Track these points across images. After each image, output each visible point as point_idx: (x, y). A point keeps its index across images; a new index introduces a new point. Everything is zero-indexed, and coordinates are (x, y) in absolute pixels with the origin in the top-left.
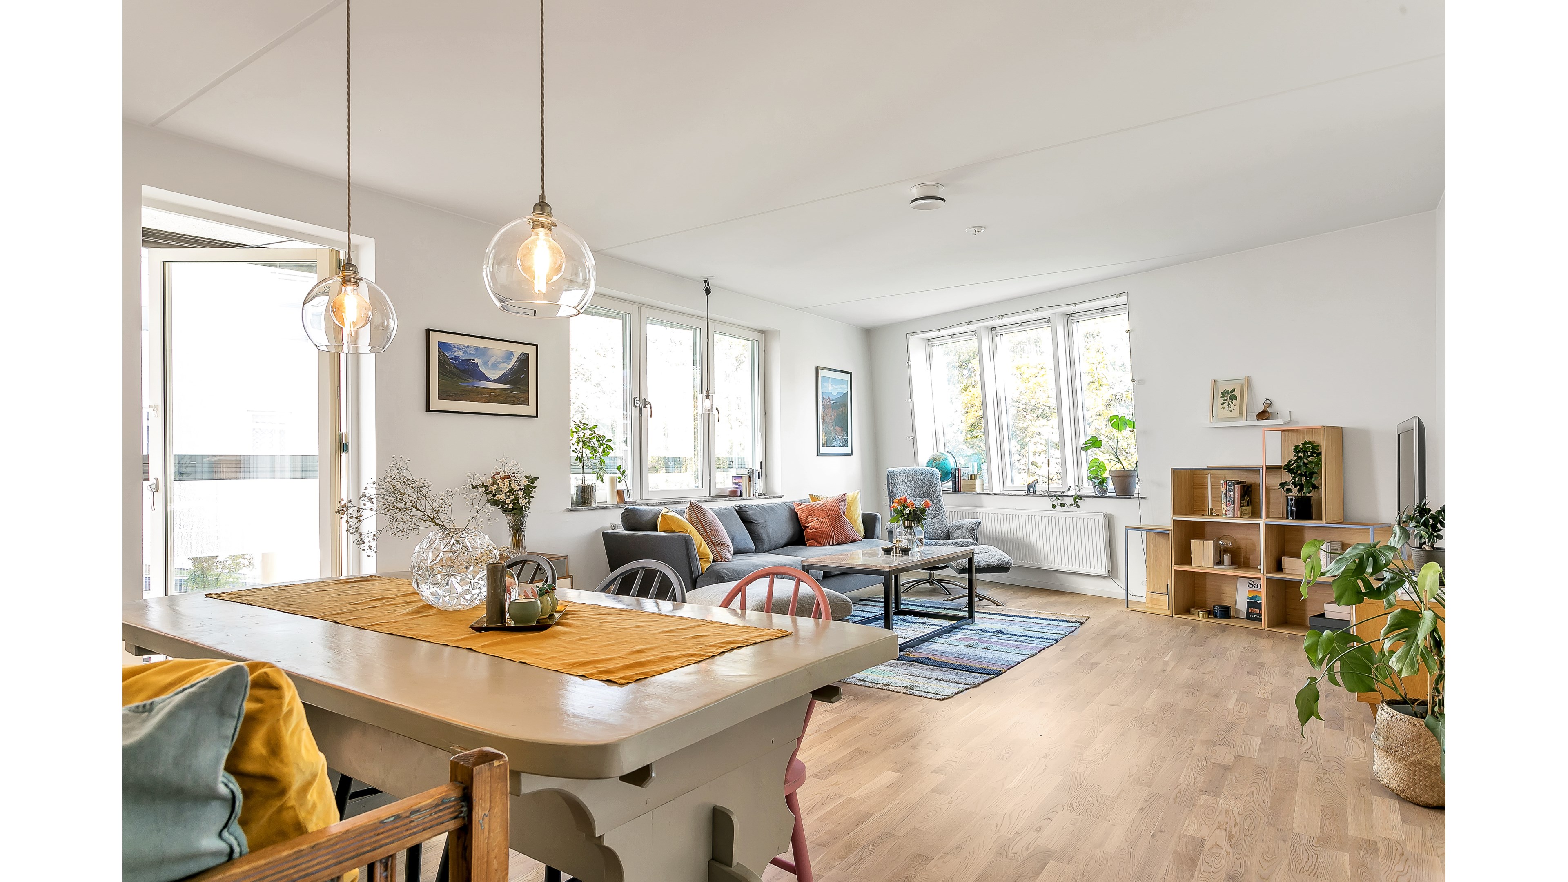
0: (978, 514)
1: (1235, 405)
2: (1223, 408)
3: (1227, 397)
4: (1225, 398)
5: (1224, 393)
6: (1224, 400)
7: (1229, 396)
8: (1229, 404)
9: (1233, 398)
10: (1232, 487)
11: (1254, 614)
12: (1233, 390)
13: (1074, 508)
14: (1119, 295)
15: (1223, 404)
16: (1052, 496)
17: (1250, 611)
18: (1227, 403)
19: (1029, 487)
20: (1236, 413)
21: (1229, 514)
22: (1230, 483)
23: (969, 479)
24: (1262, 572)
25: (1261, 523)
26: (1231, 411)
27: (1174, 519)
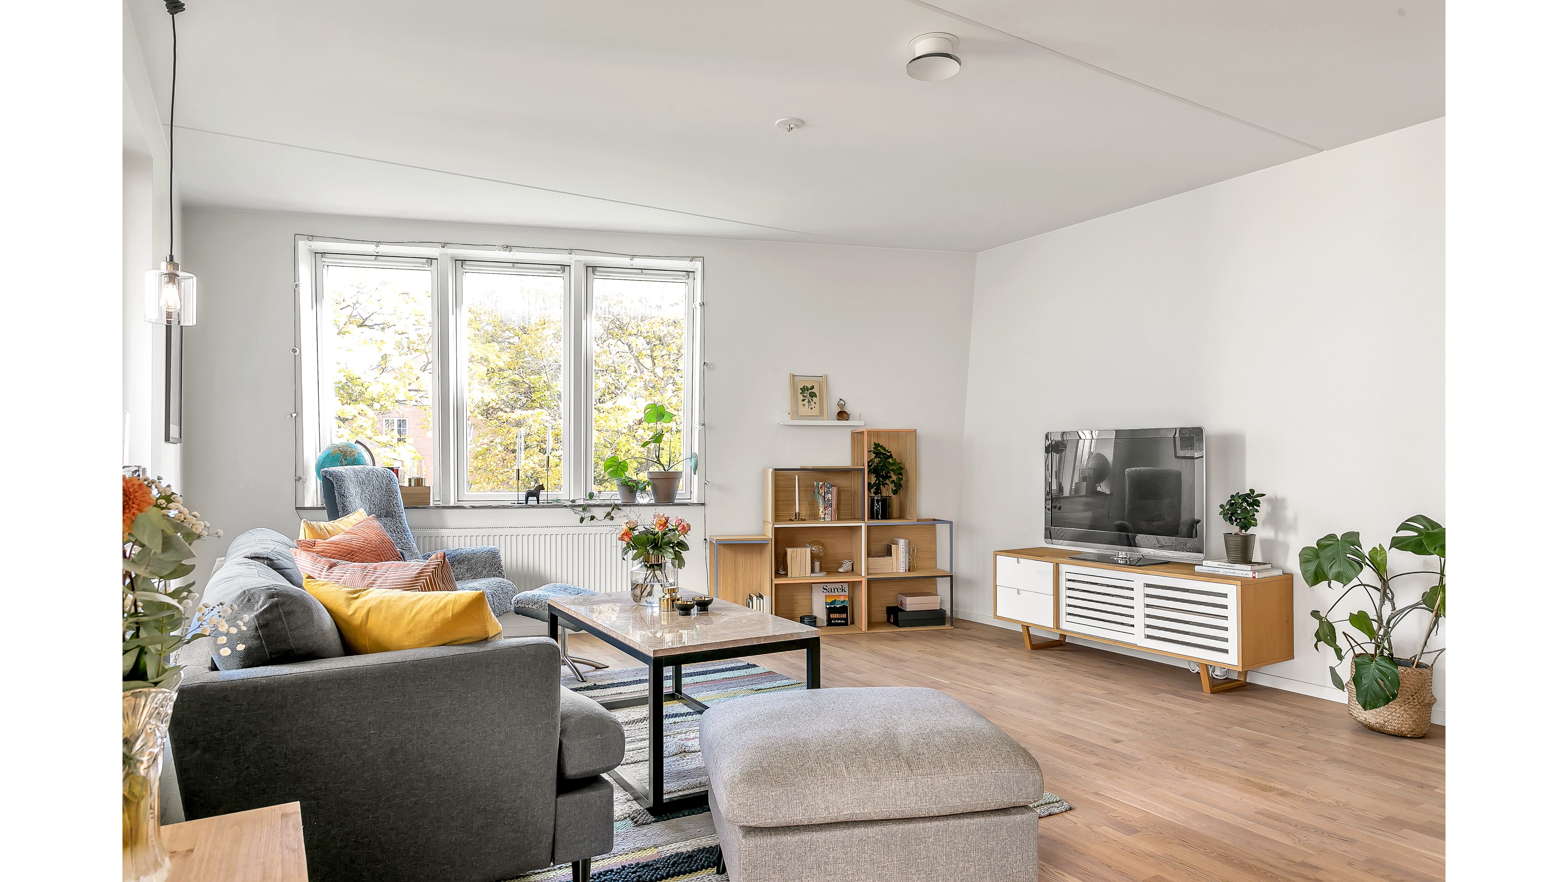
0: (445, 538)
1: (815, 403)
2: (804, 405)
3: (807, 394)
4: (805, 394)
5: (804, 389)
6: (804, 396)
7: (808, 393)
8: (809, 402)
9: (813, 395)
10: (831, 489)
11: (835, 619)
12: (812, 388)
13: (608, 522)
14: (692, 259)
15: (803, 400)
16: (576, 506)
17: (831, 617)
18: (807, 400)
19: (530, 494)
20: (815, 412)
21: (828, 518)
22: (828, 485)
23: (413, 485)
24: (863, 575)
25: (863, 525)
26: (812, 409)
27: (776, 526)
